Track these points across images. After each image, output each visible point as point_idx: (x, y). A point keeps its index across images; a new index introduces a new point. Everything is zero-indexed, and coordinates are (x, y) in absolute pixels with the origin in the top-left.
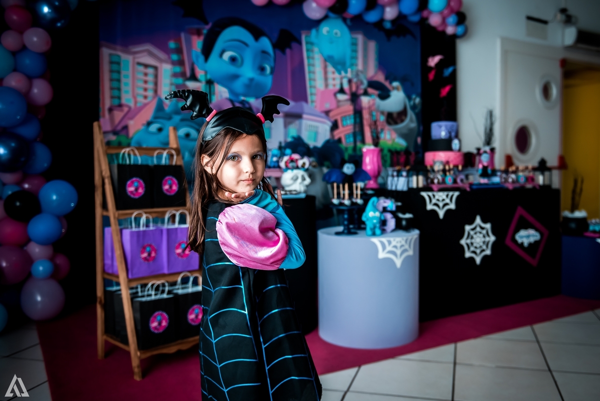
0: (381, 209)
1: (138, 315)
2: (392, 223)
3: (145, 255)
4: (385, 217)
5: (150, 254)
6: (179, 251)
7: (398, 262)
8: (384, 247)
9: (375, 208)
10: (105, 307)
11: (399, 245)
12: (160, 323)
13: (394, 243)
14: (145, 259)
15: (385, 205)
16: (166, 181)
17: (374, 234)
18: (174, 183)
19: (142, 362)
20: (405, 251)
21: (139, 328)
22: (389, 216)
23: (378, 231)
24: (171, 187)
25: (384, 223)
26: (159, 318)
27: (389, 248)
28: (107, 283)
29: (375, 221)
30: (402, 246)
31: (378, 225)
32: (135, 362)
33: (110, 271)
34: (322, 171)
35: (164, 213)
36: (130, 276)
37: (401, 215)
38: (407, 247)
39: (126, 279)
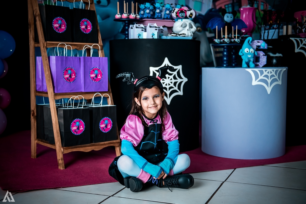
0: (255, 47)
1: (62, 121)
2: (263, 60)
3: (67, 76)
4: (258, 54)
5: (71, 76)
6: (93, 75)
7: (269, 90)
8: (257, 77)
9: (251, 46)
10: (37, 118)
11: (269, 75)
12: (78, 128)
13: (265, 73)
14: (67, 79)
15: (259, 44)
16: (83, 22)
17: (248, 66)
18: (89, 25)
19: (65, 156)
20: (275, 80)
21: (63, 131)
22: (261, 54)
23: (252, 64)
24: (86, 27)
25: (257, 59)
26: (78, 123)
27: (261, 77)
28: (39, 99)
29: (249, 56)
30: (272, 76)
31: (252, 60)
32: (60, 156)
33: (41, 90)
34: (205, 35)
35: (81, 47)
36: (56, 92)
37: (271, 55)
38: (276, 77)
39: (53, 94)
